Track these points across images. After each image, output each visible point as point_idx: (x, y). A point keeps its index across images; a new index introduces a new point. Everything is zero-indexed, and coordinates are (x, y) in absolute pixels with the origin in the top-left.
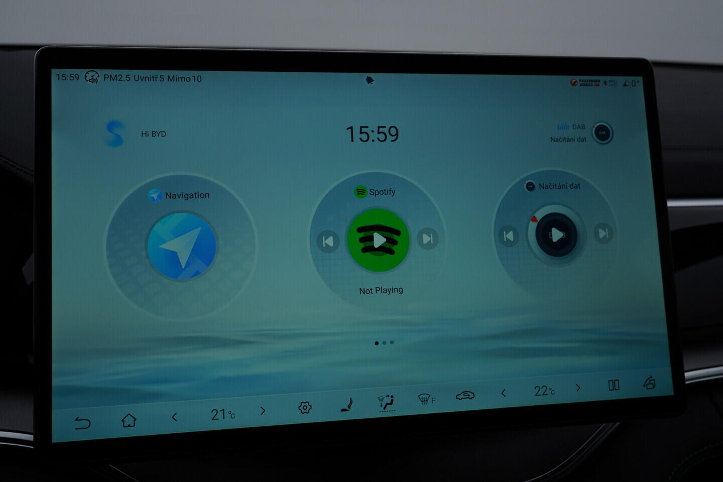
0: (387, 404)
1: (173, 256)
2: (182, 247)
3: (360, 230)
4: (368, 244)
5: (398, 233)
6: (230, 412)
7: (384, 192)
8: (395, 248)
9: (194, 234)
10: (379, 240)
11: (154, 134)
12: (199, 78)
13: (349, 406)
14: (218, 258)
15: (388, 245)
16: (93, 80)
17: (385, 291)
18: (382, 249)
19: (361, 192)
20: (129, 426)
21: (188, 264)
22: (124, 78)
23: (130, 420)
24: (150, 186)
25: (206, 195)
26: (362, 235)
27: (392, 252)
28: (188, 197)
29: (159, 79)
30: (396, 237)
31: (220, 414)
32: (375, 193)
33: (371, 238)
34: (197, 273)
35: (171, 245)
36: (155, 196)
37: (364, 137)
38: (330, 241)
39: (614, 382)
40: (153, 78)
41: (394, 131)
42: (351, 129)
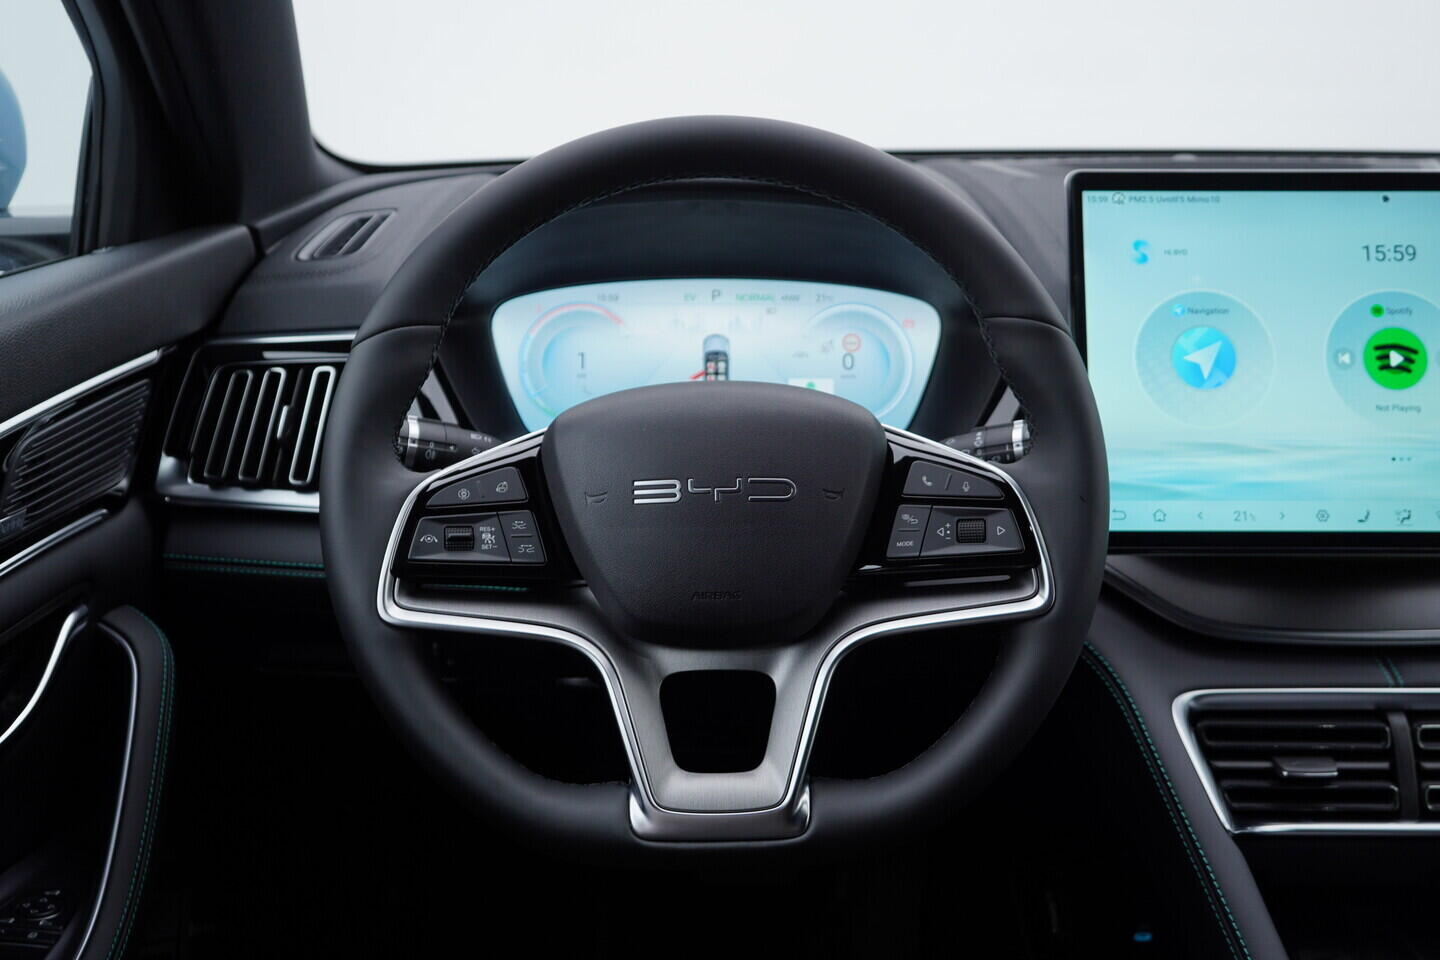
0: (1404, 519)
1: (1196, 368)
2: (1205, 359)
3: (1378, 348)
4: (1385, 362)
5: (1415, 352)
6: (1251, 515)
7: (1401, 311)
8: (1412, 367)
9: (1217, 346)
10: (1396, 358)
11: (1176, 252)
12: (1217, 200)
13: (1367, 517)
14: (1238, 371)
15: (1406, 364)
16: (1120, 202)
17: (1402, 409)
18: (1400, 368)
19: (1377, 311)
20: (1160, 520)
21: (1210, 375)
22: (1147, 199)
23: (1159, 516)
24: (1171, 303)
25: (1225, 311)
26: (1379, 353)
27: (1408, 371)
28: (1209, 312)
29: (1179, 200)
30: (1413, 356)
31: (1242, 516)
32: (1392, 312)
33: (1387, 357)
34: (1219, 384)
35: (1195, 357)
36: (1179, 311)
37: (1381, 256)
38: (1346, 358)
40: (1175, 200)
41: (1411, 251)
42: (1367, 248)
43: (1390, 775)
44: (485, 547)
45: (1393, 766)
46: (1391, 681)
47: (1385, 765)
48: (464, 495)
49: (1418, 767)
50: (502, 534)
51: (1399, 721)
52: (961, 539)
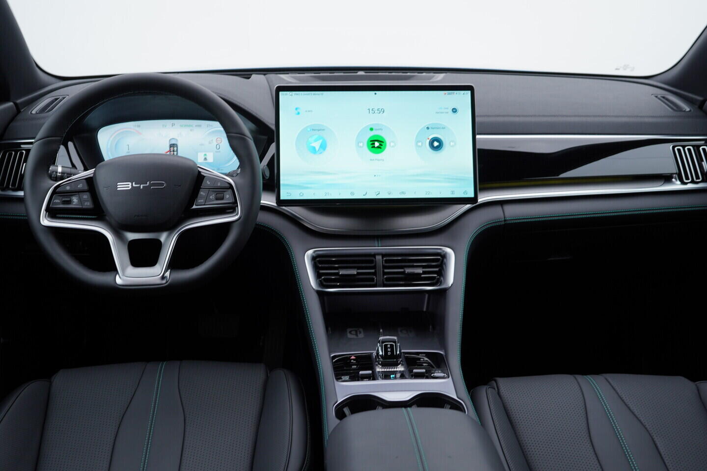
0: (377, 194)
1: (314, 148)
2: (317, 145)
3: (371, 141)
4: (373, 145)
5: (383, 142)
7: (379, 129)
8: (382, 147)
9: (321, 141)
10: (377, 144)
11: (309, 111)
12: (322, 94)
13: (366, 194)
14: (327, 148)
15: (380, 146)
16: (291, 95)
17: (378, 160)
18: (378, 147)
19: (371, 129)
20: (301, 196)
21: (318, 150)
22: (300, 94)
23: (301, 194)
24: (308, 127)
25: (324, 130)
26: (372, 142)
27: (380, 148)
28: (319, 130)
30: (382, 144)
31: (327, 194)
32: (376, 130)
33: (374, 144)
34: (321, 153)
35: (313, 145)
36: (309, 130)
37: (373, 112)
38: (361, 144)
39: (453, 192)
40: (309, 94)
41: (383, 110)
42: (369, 109)
43: (375, 274)
44: (74, 203)
45: (376, 271)
46: (376, 245)
47: (373, 271)
48: (68, 188)
49: (383, 271)
50: (80, 200)
51: (379, 258)
52: (217, 199)
